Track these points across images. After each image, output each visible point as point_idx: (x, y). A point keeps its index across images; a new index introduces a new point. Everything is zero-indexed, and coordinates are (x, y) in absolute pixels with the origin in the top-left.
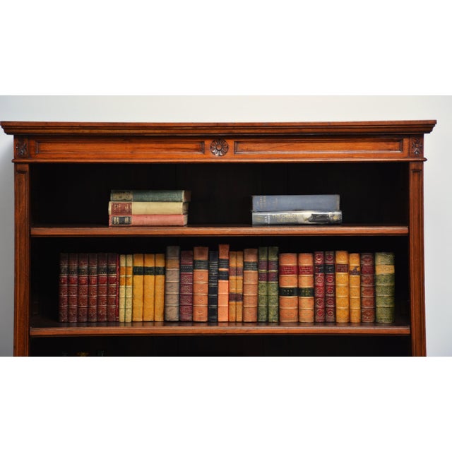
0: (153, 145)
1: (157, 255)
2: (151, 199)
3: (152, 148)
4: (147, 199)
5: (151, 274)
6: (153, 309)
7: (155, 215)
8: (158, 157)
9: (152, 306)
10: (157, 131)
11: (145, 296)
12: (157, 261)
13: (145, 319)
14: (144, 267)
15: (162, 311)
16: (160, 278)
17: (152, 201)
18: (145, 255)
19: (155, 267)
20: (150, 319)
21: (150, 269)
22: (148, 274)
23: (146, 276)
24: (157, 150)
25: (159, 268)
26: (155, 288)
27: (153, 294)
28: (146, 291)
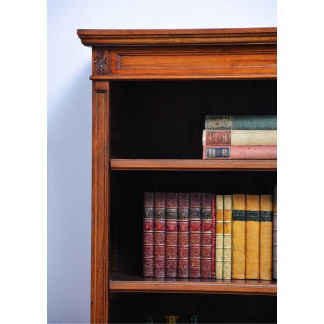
0: (259, 57)
1: (262, 196)
2: (255, 126)
3: (257, 60)
4: (251, 127)
5: (255, 220)
6: (257, 265)
7: (260, 146)
8: (264, 71)
9: (256, 260)
10: (263, 39)
11: (248, 247)
12: (262, 204)
13: (248, 277)
14: (246, 211)
15: (269, 267)
16: (266, 225)
17: (256, 129)
18: (248, 196)
19: (260, 212)
20: (255, 276)
21: (254, 213)
22: (251, 220)
23: (248, 222)
24: (263, 63)
25: (265, 213)
26: (260, 238)
27: (257, 245)
28: (249, 241)
